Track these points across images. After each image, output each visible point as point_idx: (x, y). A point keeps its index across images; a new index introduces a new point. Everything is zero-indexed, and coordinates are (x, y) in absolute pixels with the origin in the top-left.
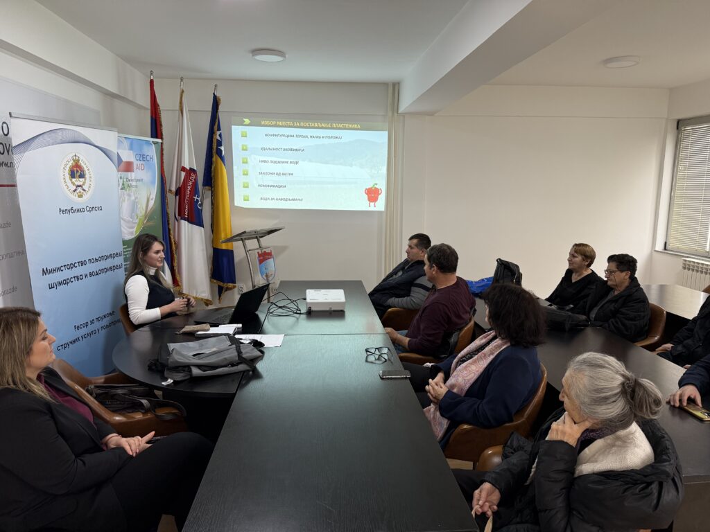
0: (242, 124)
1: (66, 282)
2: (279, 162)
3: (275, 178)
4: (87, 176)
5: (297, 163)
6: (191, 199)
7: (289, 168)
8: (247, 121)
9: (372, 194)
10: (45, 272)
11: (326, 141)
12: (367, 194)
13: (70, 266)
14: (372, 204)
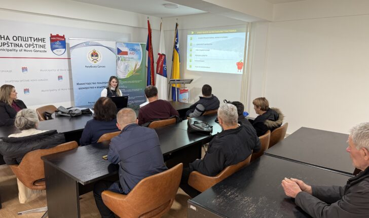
0: (191, 34)
1: (87, 88)
2: (203, 50)
3: (201, 57)
4: (99, 56)
5: (209, 50)
6: (162, 66)
7: (206, 53)
8: (193, 33)
9: (240, 66)
10: (78, 84)
11: (221, 39)
12: (238, 65)
13: (89, 84)
14: (239, 70)
